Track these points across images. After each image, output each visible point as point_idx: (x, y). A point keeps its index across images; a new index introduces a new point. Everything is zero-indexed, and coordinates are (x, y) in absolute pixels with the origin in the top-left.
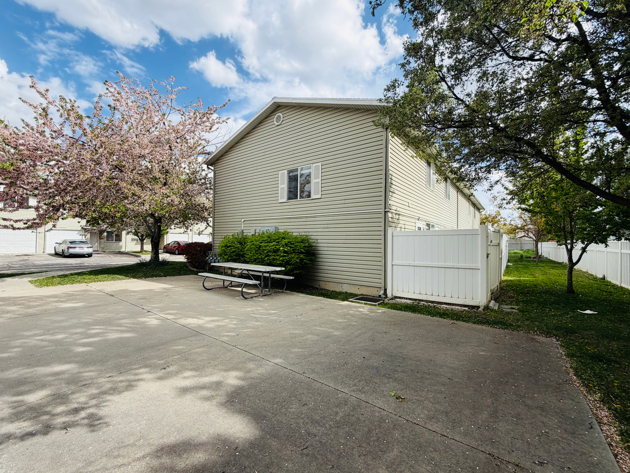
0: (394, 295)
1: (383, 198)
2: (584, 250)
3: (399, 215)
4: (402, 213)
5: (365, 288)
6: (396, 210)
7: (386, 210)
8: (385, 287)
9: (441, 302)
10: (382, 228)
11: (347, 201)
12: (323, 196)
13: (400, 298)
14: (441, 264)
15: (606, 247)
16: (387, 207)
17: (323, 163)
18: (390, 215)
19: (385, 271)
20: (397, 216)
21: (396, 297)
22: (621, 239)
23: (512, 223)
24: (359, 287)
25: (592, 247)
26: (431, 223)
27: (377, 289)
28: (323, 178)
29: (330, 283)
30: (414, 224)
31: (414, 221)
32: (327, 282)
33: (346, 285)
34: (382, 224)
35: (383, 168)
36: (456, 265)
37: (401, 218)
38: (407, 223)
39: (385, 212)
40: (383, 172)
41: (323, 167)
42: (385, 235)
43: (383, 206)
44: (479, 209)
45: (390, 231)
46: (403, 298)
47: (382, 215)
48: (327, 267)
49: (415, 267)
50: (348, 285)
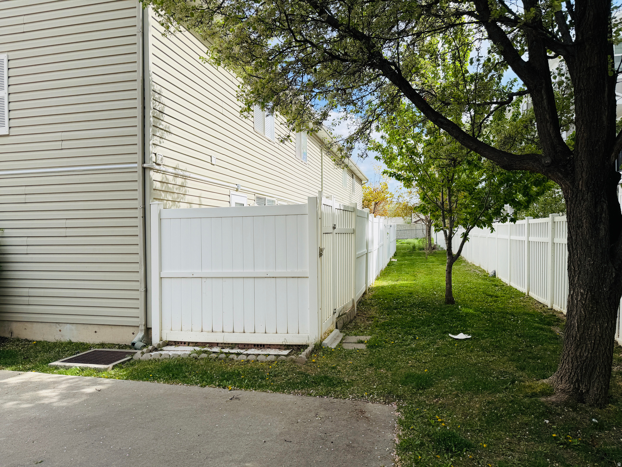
0: (164, 339)
1: (138, 140)
2: (465, 237)
3: (185, 177)
4: (192, 175)
5: (109, 329)
6: (175, 168)
7: (145, 165)
8: (146, 324)
9: (248, 345)
10: (138, 204)
11: (66, 144)
12: (14, 131)
13: (177, 343)
14: (249, 271)
15: (492, 232)
16: (146, 160)
17: (12, 55)
18: (153, 175)
19: (146, 291)
20: (179, 181)
21: (169, 343)
22: (507, 220)
23: (401, 200)
24: (96, 328)
25: (475, 231)
26: (267, 198)
27: (132, 330)
28: (13, 89)
29: (35, 324)
30: (227, 198)
31: (227, 191)
32: (29, 325)
33: (68, 325)
34: (138, 195)
35: (138, 76)
36: (272, 272)
37: (189, 183)
38: (204, 194)
39: (144, 169)
40: (138, 85)
41: (12, 64)
42: (144, 217)
43: (138, 158)
44: (360, 180)
45: (154, 208)
46: (181, 343)
47: (138, 176)
48: (27, 290)
49: (204, 280)
50: (73, 327)
